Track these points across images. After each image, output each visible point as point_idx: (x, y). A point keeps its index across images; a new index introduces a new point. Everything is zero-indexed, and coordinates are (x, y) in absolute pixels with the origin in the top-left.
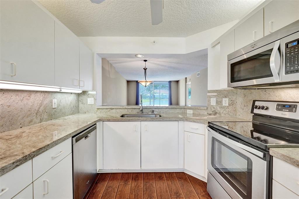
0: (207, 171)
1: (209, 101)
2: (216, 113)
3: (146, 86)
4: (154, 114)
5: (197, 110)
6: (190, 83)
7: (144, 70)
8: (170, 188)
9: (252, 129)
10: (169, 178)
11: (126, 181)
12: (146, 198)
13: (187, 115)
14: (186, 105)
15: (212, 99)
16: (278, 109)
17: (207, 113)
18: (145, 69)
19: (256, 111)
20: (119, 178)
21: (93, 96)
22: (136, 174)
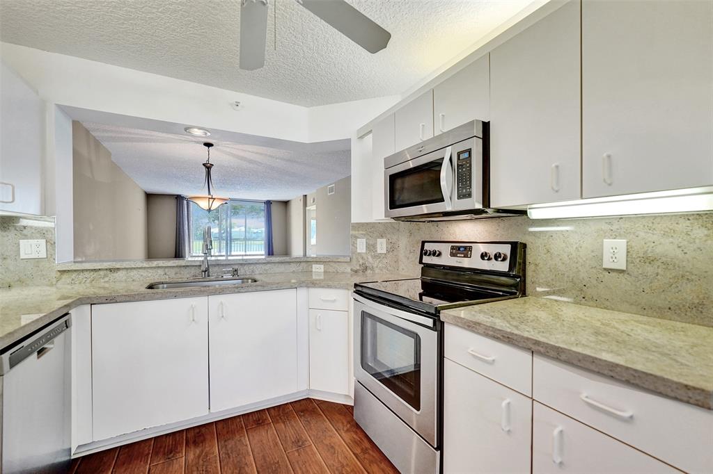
0: (353, 379)
1: (354, 244)
2: (366, 268)
3: (209, 210)
4: (237, 278)
5: (332, 264)
6: (314, 207)
7: (204, 170)
8: (283, 435)
9: (422, 291)
10: (278, 418)
11: (171, 453)
12: (230, 472)
13: (312, 275)
14: (305, 254)
15: (358, 240)
16: (453, 255)
17: (351, 270)
18: (208, 167)
19: (426, 260)
20: (147, 452)
21: (42, 233)
22: (197, 430)
